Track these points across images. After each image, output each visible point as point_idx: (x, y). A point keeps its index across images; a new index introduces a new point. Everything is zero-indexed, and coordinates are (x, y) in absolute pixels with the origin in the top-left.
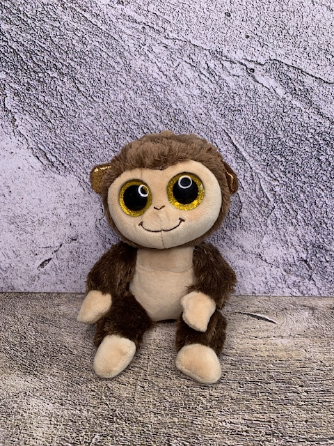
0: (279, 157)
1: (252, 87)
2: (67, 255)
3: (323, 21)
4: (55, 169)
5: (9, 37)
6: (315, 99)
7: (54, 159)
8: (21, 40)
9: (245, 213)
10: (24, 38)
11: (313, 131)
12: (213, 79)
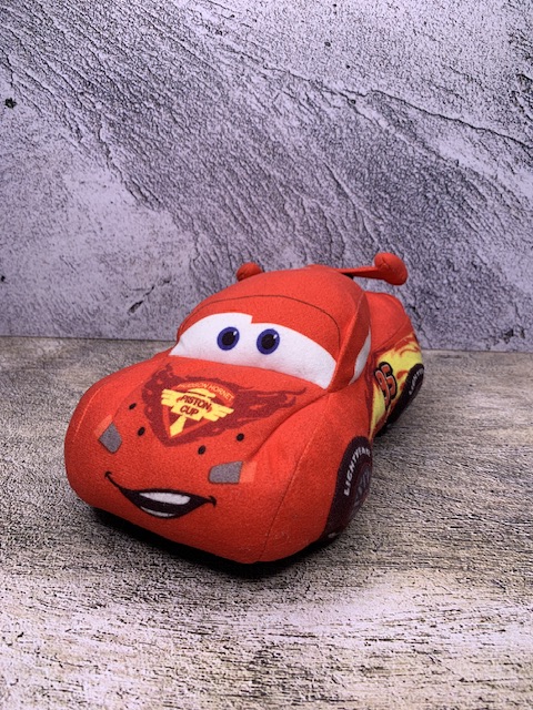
0: (383, 194)
1: (353, 118)
2: (159, 298)
3: (426, 50)
4: (148, 204)
5: (106, 67)
6: (420, 132)
7: (147, 194)
8: (118, 69)
9: (348, 255)
10: (121, 68)
11: (418, 165)
12: (313, 111)
